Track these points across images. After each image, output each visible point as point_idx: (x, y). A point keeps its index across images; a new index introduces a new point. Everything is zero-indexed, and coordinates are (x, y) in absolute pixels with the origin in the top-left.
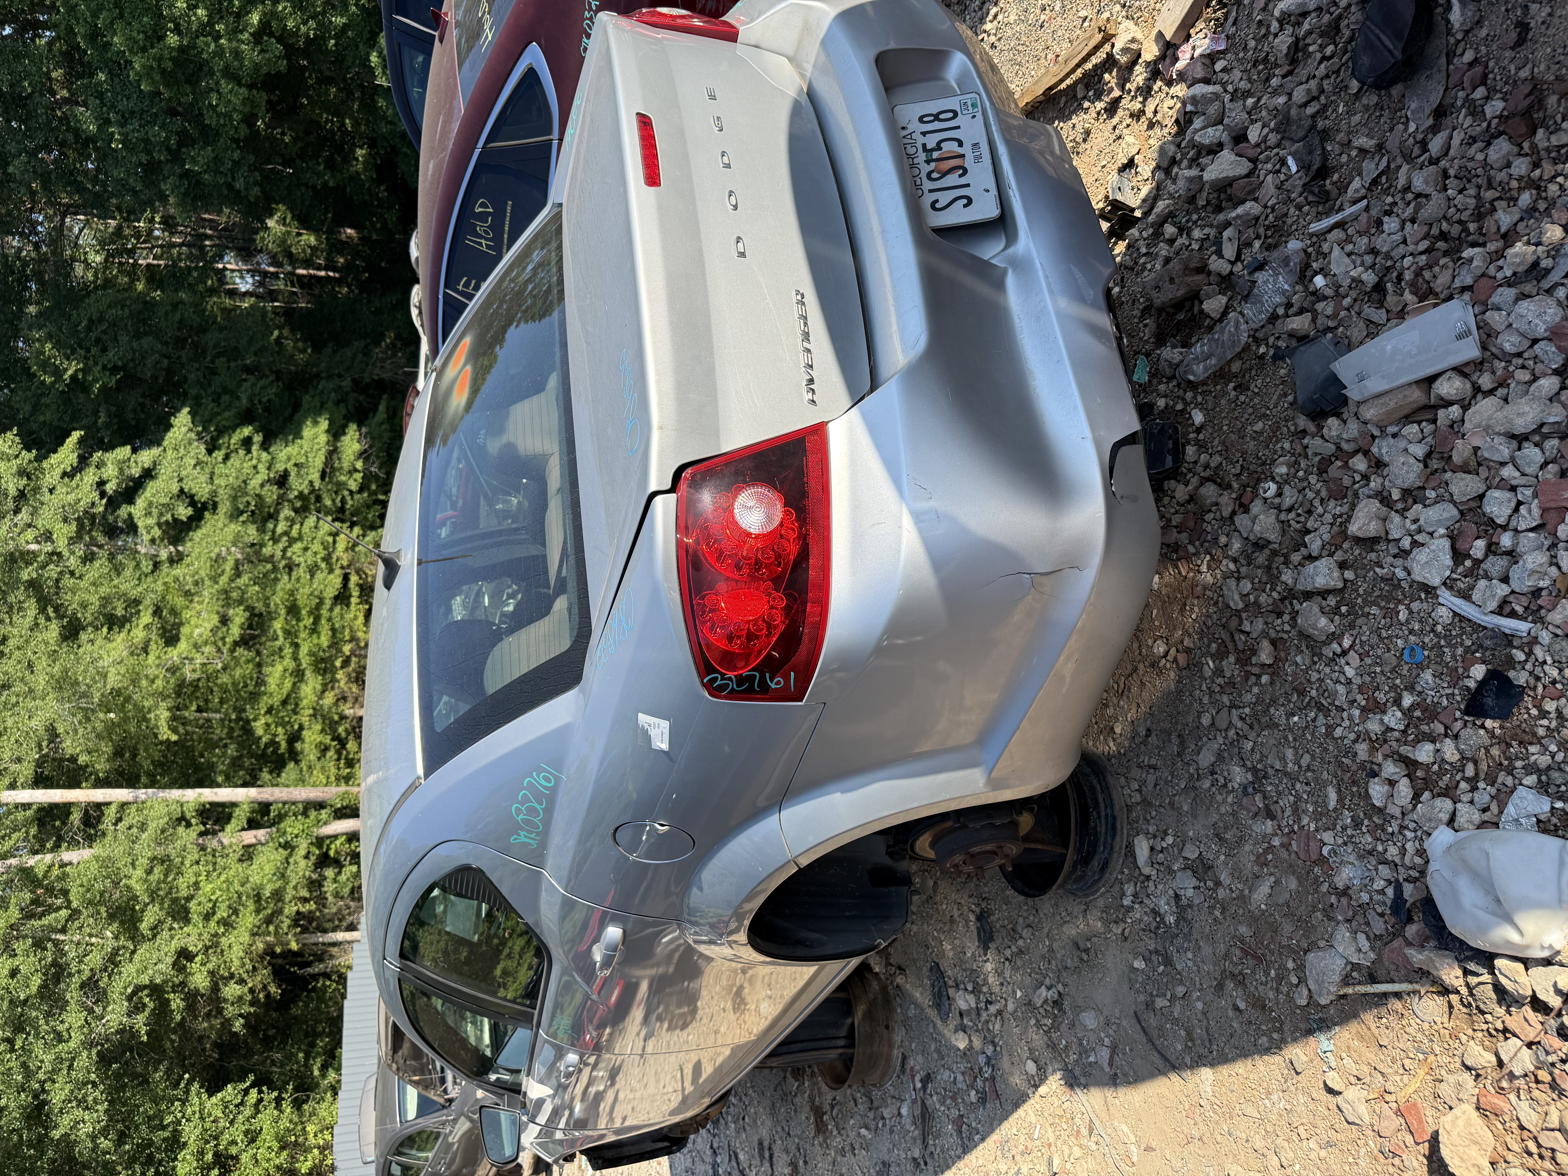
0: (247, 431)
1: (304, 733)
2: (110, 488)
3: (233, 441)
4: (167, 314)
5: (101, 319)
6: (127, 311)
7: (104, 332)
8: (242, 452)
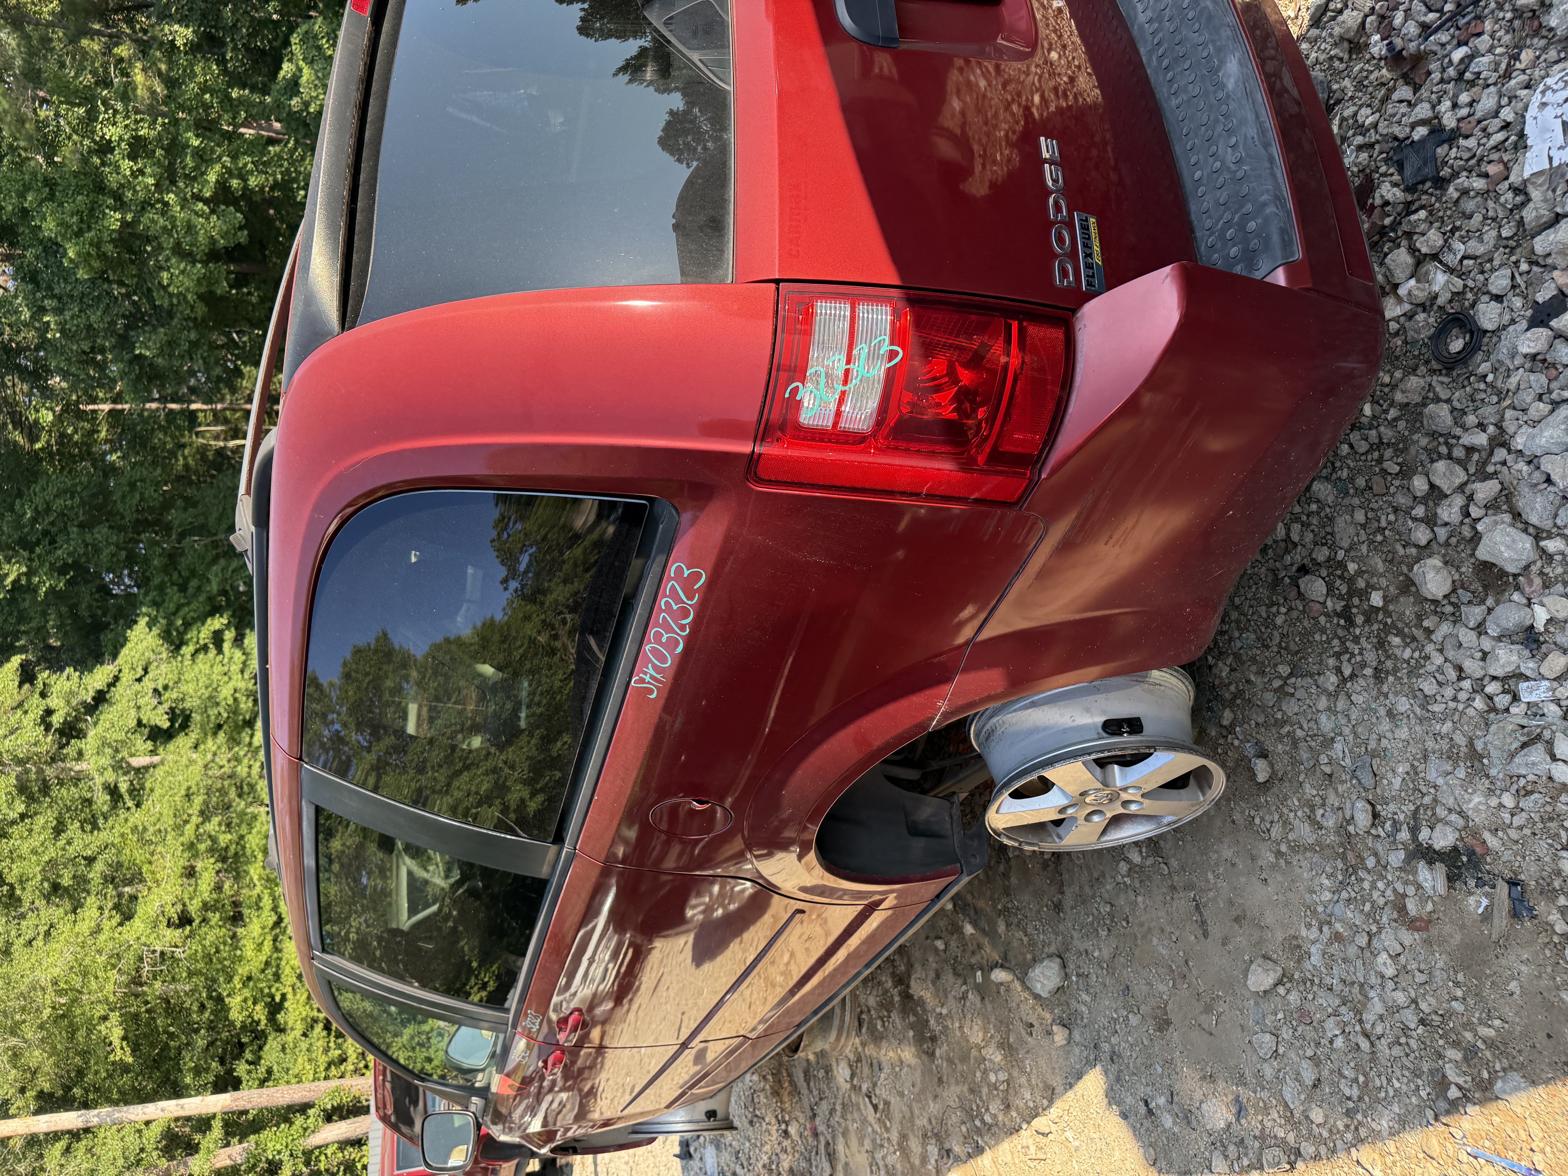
0: (217, 623)
1: (286, 1004)
2: (57, 720)
3: (202, 635)
4: (124, 497)
5: (48, 509)
6: (77, 500)
7: (52, 524)
8: (213, 652)
